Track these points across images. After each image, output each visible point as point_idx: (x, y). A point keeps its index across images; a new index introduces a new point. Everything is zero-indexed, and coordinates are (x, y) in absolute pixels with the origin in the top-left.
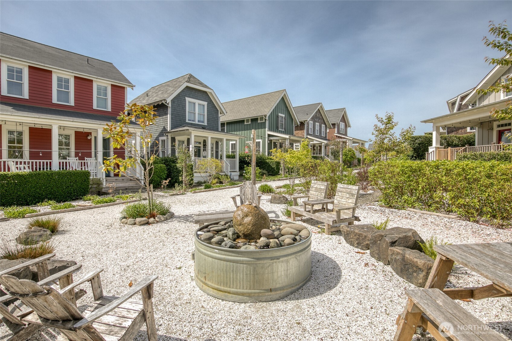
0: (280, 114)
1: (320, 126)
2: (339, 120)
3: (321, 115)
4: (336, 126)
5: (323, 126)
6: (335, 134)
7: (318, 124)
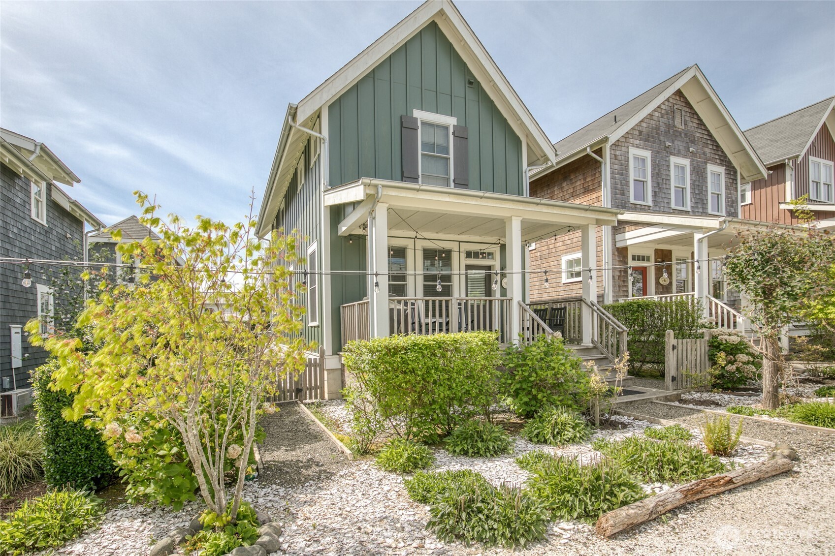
0: (420, 115)
1: (699, 174)
2: (802, 145)
3: (701, 123)
4: (789, 173)
5: (714, 170)
6: (782, 207)
7: (686, 162)
